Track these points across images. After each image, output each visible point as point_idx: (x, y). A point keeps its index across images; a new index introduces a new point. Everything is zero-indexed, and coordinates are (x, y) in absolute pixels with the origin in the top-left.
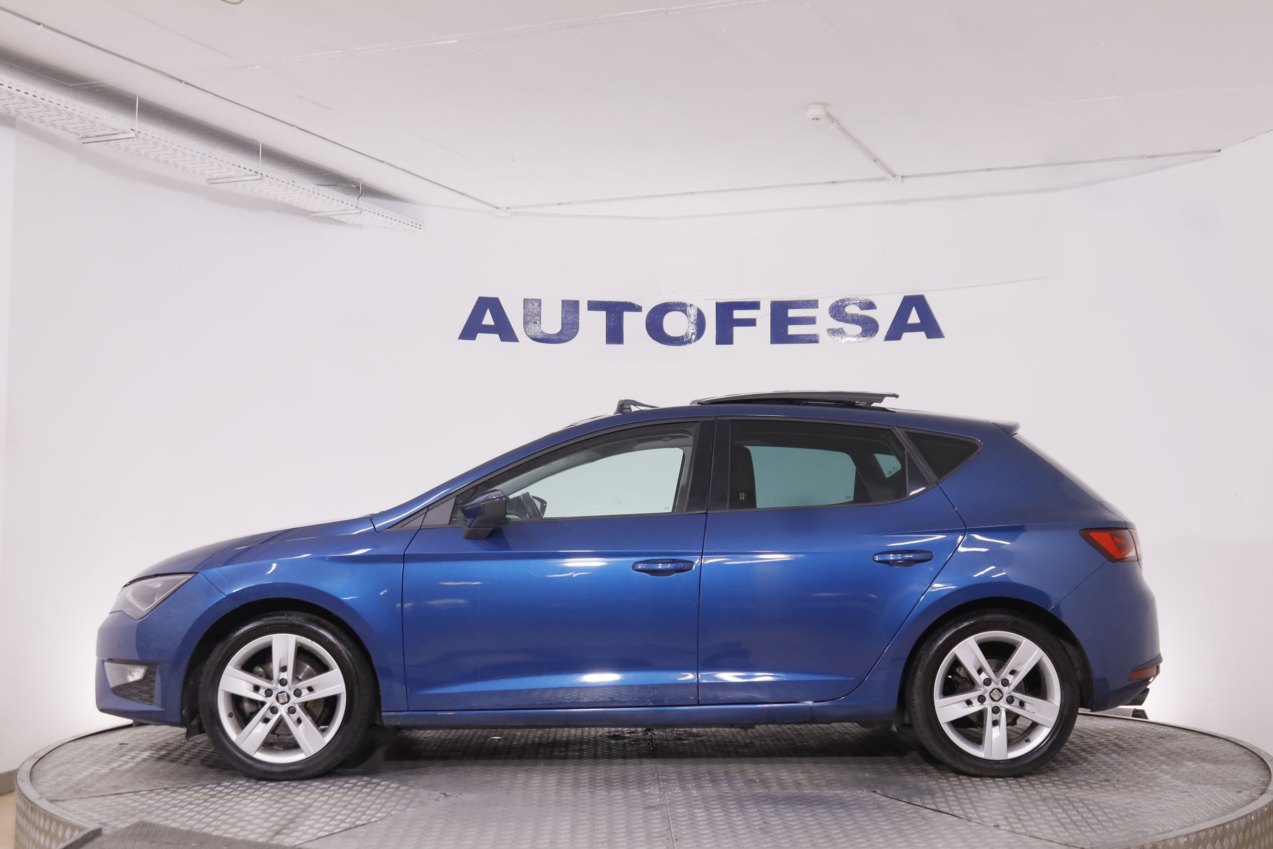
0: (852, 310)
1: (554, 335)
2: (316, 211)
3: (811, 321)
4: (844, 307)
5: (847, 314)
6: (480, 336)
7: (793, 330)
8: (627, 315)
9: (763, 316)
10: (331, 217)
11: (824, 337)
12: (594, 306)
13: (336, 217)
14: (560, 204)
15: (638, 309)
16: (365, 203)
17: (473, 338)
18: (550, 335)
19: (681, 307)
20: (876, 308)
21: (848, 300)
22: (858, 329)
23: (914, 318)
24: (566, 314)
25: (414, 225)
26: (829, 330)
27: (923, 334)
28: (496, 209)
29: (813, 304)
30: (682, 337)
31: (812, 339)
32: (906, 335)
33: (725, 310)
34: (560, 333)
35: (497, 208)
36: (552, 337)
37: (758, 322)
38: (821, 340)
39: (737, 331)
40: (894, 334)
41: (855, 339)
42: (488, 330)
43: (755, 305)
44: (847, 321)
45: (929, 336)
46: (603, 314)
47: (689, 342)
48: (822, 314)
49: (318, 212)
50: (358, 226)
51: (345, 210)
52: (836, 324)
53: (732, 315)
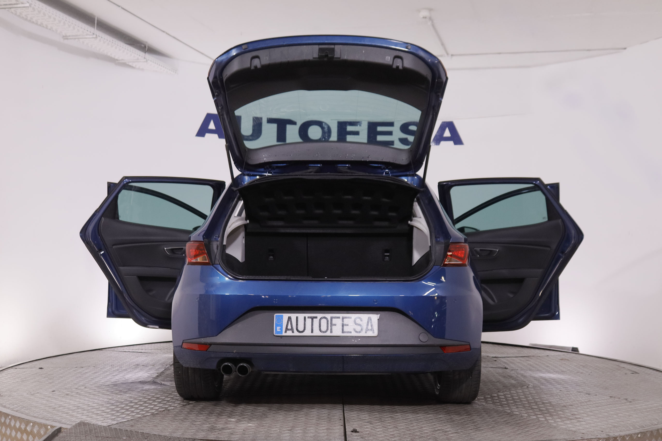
0: (412, 128)
3: (390, 133)
4: (408, 126)
5: (409, 130)
6: (207, 135)
7: (380, 138)
8: (289, 127)
9: (363, 130)
10: (127, 63)
11: (397, 142)
12: (270, 121)
13: (130, 64)
15: (295, 123)
16: (148, 56)
17: (204, 136)
18: (246, 136)
19: (319, 123)
21: (411, 122)
22: (412, 138)
23: (447, 133)
24: (255, 125)
25: (173, 70)
26: (399, 139)
27: (451, 143)
29: (391, 124)
30: (320, 139)
32: (442, 143)
33: (342, 126)
34: (252, 135)
36: (248, 137)
37: (360, 133)
38: (395, 144)
39: (349, 138)
40: (436, 142)
42: (212, 132)
43: (358, 124)
44: (410, 134)
45: (455, 144)
46: (275, 126)
48: (396, 130)
49: (121, 60)
50: (143, 70)
51: (138, 59)
52: (404, 136)
53: (346, 129)
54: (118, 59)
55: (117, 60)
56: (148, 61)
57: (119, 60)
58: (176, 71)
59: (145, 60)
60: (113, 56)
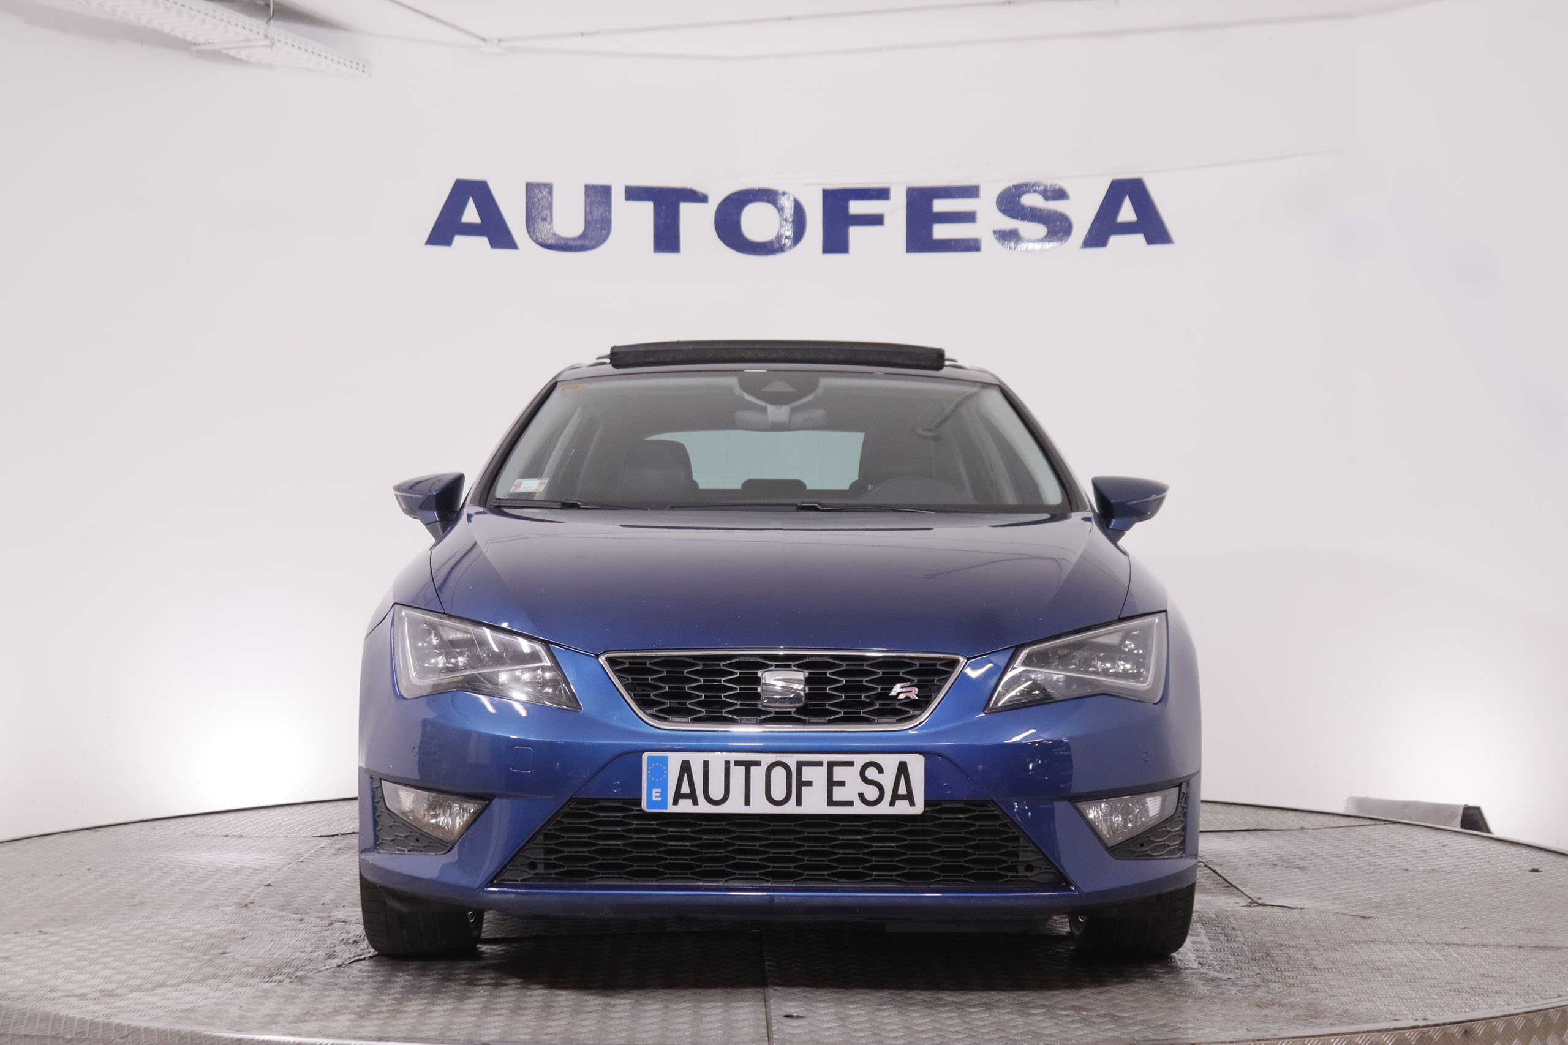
0: (1030, 200)
1: (574, 239)
2: (201, 40)
3: (968, 217)
4: (1020, 196)
5: (1023, 207)
6: (458, 240)
7: (941, 232)
8: (686, 209)
9: (895, 210)
10: (224, 52)
11: (989, 243)
12: (634, 194)
13: (232, 53)
14: (582, 34)
15: (702, 198)
16: (279, 29)
17: (447, 241)
18: (568, 239)
19: (769, 196)
20: (1068, 198)
21: (1026, 185)
22: (1041, 230)
23: (1127, 213)
24: (591, 206)
25: (354, 65)
26: (995, 232)
27: (1140, 238)
28: (482, 43)
29: (971, 192)
30: (771, 242)
31: (971, 246)
32: (1114, 240)
33: (836, 201)
34: (583, 236)
35: (484, 40)
36: (571, 243)
37: (886, 220)
38: (984, 246)
39: (856, 233)
40: (1097, 237)
41: (1038, 246)
42: (470, 230)
43: (882, 194)
44: (1024, 218)
45: (1150, 241)
46: (646, 208)
47: (781, 249)
48: (985, 207)
49: (204, 44)
50: (270, 66)
51: (249, 40)
52: (1008, 223)
53: (846, 208)
54: (196, 42)
55: (195, 44)
56: (277, 44)
57: (199, 44)
58: (364, 66)
59: (268, 42)
60: (180, 36)
